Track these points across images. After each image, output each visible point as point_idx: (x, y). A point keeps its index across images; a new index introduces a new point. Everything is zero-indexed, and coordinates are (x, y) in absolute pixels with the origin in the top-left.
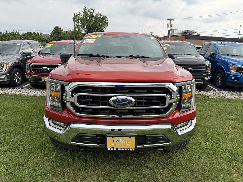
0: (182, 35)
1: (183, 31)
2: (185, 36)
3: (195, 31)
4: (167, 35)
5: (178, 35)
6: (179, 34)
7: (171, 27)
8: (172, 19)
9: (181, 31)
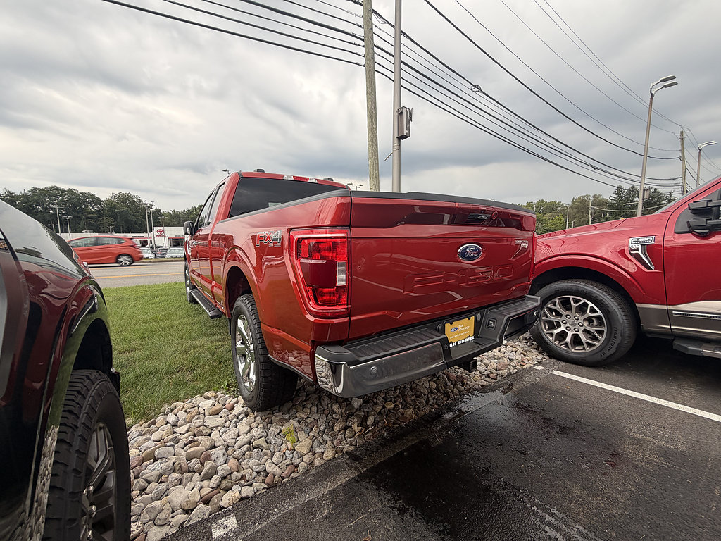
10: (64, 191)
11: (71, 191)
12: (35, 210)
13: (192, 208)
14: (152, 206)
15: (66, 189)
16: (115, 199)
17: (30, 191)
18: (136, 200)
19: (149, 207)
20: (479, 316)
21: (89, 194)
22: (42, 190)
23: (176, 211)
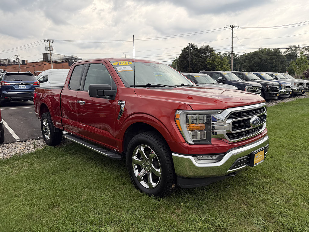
0: (64, 61)
1: (63, 56)
2: (68, 63)
3: (78, 57)
4: (42, 60)
5: (57, 60)
6: (59, 60)
7: (52, 50)
8: (51, 40)
9: (62, 57)
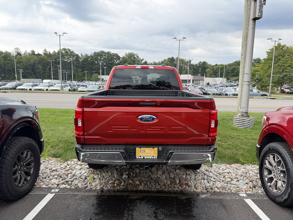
10: (106, 53)
11: (108, 52)
12: (95, 63)
13: (164, 60)
14: (143, 59)
15: (107, 52)
16: (126, 56)
17: (93, 54)
18: (136, 56)
19: (142, 60)
20: (160, 148)
21: (115, 54)
22: (98, 53)
23: (155, 62)
